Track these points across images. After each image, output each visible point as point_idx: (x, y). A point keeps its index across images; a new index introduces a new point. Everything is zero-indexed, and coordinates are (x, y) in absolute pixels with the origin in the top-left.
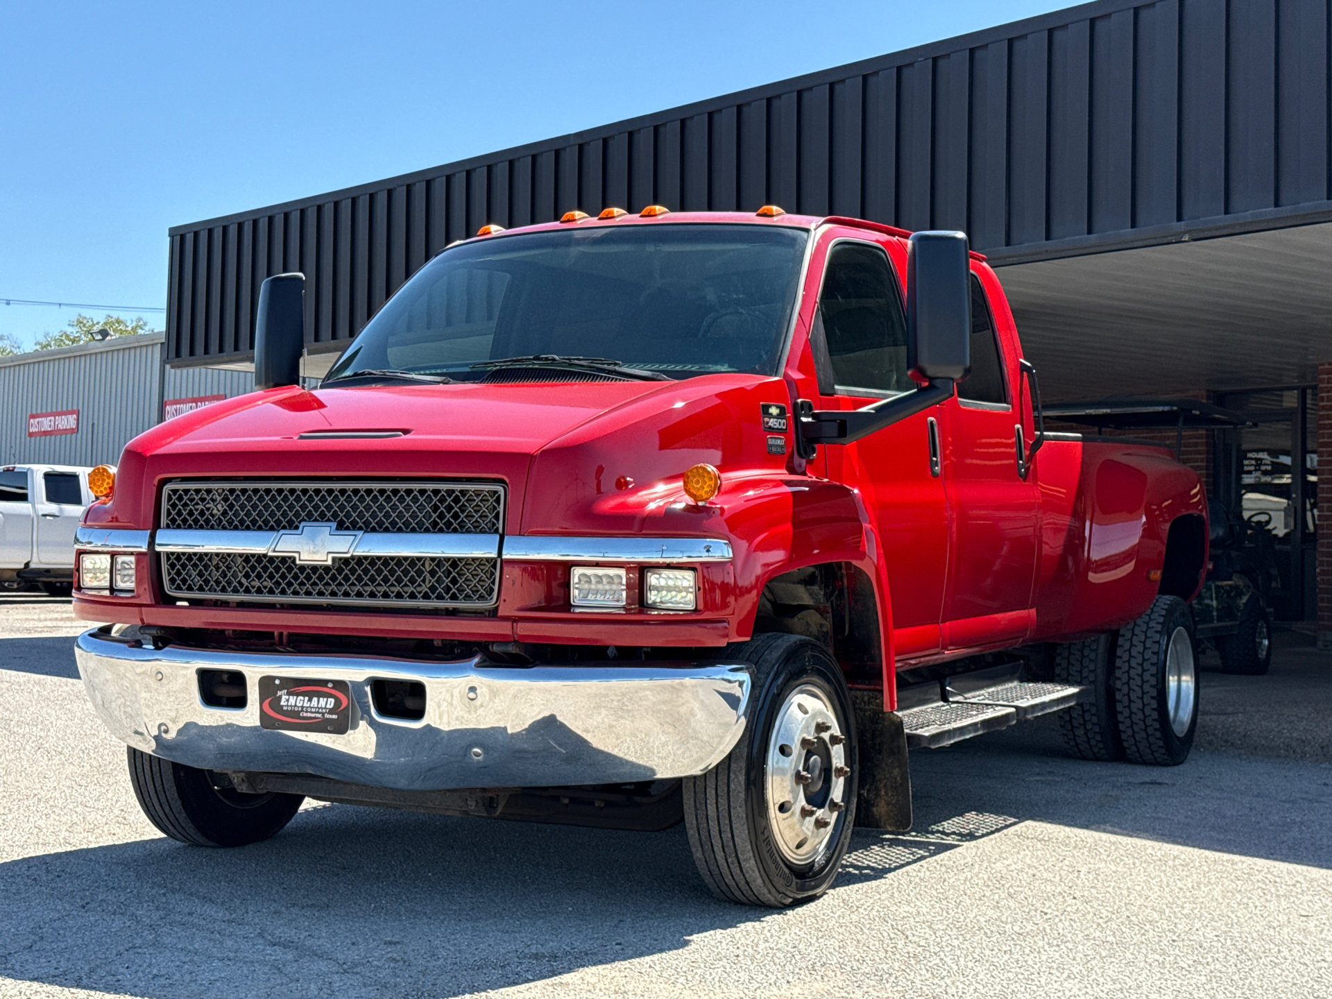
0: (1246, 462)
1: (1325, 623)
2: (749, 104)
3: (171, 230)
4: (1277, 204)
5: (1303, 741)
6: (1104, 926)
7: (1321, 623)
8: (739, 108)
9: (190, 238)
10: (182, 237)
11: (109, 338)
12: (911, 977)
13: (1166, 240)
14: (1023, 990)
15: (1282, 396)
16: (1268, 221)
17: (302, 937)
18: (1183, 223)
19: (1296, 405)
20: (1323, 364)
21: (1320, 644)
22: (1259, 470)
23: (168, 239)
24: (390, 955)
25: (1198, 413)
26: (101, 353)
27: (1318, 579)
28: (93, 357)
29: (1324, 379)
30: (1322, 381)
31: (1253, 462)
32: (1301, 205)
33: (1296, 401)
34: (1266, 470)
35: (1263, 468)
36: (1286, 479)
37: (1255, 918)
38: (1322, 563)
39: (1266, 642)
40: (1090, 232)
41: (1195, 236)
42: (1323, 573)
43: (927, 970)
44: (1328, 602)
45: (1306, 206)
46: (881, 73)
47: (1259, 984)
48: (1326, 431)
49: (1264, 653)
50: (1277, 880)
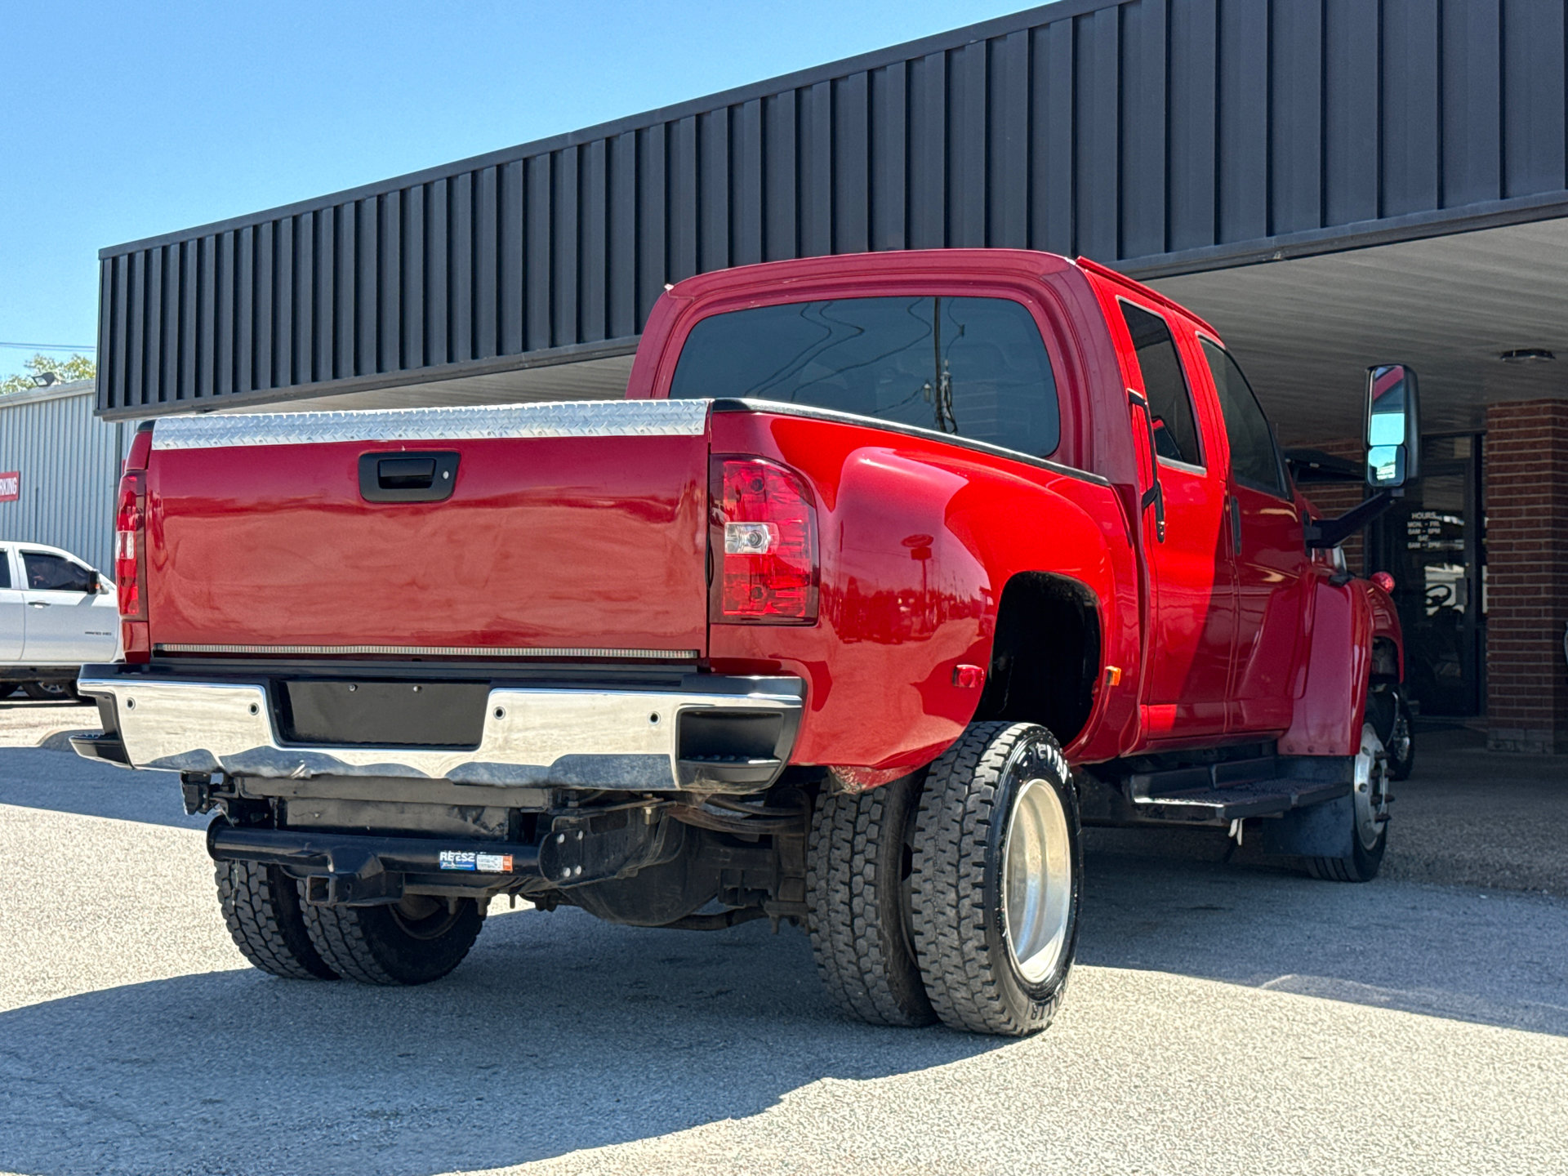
0: (1410, 524)
1: (1497, 718)
2: (775, 96)
3: (101, 251)
4: (1381, 215)
5: (1406, 858)
6: (1063, 1070)
7: (1491, 718)
8: (764, 100)
9: (123, 262)
10: (115, 260)
11: (55, 383)
12: (806, 1131)
13: (1255, 259)
14: (930, 1143)
15: (1452, 443)
16: (1371, 235)
17: (107, 1096)
18: (1274, 238)
19: (1468, 454)
20: (1492, 406)
21: (1491, 744)
22: (1426, 533)
23: (98, 263)
24: (203, 1115)
25: (1317, 466)
26: (47, 402)
27: (1488, 665)
28: (37, 407)
29: (1494, 423)
30: (1491, 425)
31: (1419, 524)
32: (1409, 215)
33: (1468, 449)
34: (1434, 534)
35: (1431, 531)
36: (1459, 545)
37: (1247, 1061)
38: (1492, 646)
39: (1407, 740)
40: (1168, 249)
41: (1288, 254)
42: (1494, 657)
43: (829, 1123)
44: (1500, 693)
45: (1414, 216)
46: (927, 58)
47: (1211, 1134)
48: (1496, 486)
49: (1405, 755)
50: (1298, 1018)
